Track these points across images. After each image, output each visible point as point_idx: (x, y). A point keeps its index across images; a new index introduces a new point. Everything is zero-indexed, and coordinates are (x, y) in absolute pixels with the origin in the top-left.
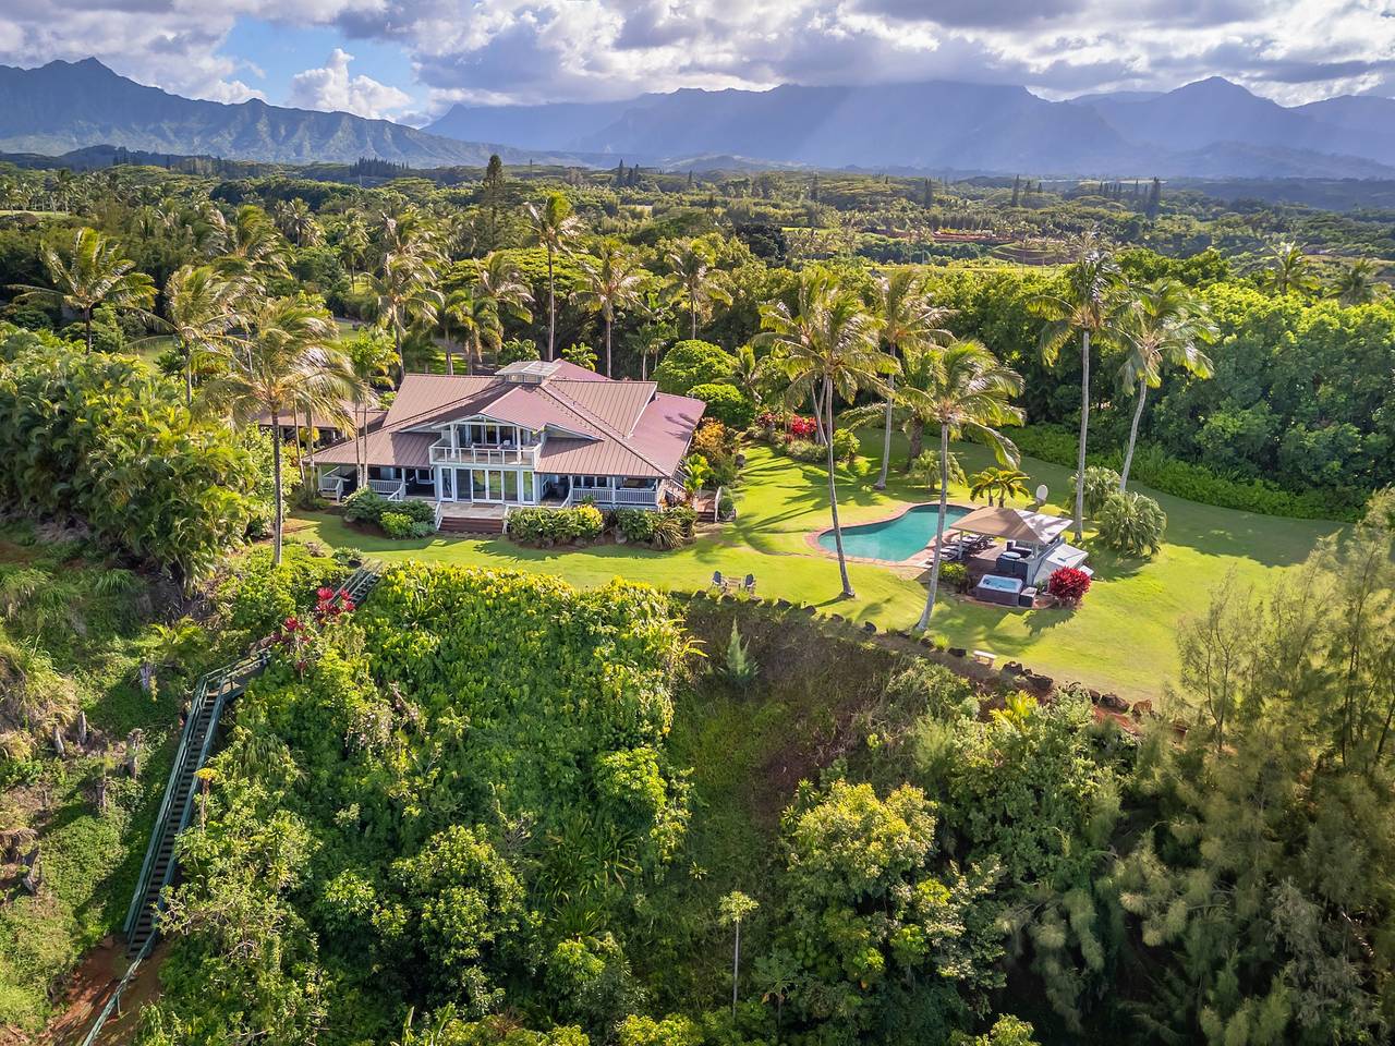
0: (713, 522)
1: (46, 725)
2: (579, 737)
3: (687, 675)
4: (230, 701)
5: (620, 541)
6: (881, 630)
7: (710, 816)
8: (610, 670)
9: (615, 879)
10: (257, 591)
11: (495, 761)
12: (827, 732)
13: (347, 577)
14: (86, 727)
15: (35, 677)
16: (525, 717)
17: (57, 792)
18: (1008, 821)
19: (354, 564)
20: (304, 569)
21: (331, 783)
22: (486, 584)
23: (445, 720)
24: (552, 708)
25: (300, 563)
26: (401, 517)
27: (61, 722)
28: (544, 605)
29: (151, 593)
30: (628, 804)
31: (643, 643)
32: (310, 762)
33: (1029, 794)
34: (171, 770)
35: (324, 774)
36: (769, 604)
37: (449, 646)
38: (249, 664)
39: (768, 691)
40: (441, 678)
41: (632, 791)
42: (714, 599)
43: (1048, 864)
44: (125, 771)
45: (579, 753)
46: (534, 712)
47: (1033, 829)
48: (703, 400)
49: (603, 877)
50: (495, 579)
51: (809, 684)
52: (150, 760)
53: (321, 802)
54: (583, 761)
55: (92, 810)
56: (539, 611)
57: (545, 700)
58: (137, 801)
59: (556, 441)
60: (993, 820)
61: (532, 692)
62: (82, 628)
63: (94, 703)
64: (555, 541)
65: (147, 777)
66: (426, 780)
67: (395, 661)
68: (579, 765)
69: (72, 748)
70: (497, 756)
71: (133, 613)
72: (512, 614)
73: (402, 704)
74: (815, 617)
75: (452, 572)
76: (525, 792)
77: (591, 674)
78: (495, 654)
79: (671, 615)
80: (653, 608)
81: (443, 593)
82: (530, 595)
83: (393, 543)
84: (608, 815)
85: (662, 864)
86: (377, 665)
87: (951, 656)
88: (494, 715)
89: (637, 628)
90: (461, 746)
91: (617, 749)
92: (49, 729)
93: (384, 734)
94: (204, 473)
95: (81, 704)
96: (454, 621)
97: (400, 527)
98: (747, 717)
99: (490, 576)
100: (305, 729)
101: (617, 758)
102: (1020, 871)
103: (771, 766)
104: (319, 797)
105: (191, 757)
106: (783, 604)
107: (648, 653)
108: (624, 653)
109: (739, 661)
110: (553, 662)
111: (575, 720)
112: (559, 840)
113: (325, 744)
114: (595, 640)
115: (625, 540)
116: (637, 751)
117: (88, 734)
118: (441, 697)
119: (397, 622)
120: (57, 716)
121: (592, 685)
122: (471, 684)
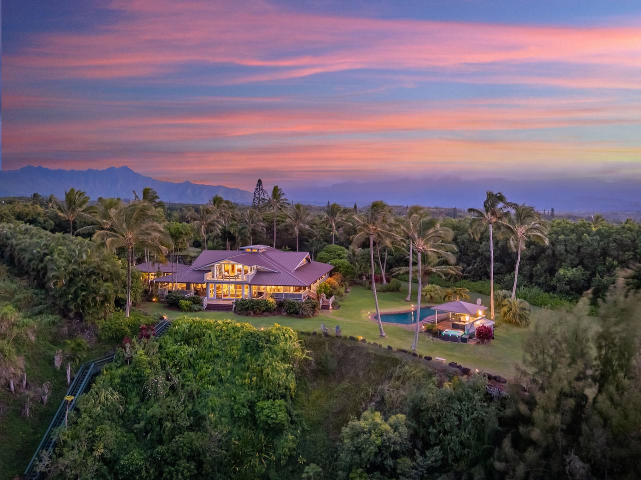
0: (329, 309)
1: (7, 377)
2: (251, 394)
3: (304, 368)
5: (283, 314)
6: (394, 349)
7: (310, 434)
8: (267, 363)
9: (262, 463)
11: (210, 403)
12: (367, 395)
14: (26, 380)
16: (227, 385)
18: (446, 433)
21: (134, 412)
23: (189, 383)
24: (240, 381)
26: (187, 302)
27: (15, 376)
28: (241, 335)
29: (68, 327)
30: (269, 425)
31: (284, 352)
33: (455, 419)
35: (132, 408)
36: (345, 337)
37: (197, 353)
39: (342, 376)
40: (192, 368)
41: (272, 419)
42: (320, 335)
43: (464, 453)
44: (41, 402)
45: (251, 403)
46: (231, 383)
47: (457, 437)
48: (333, 265)
49: (256, 461)
51: (361, 374)
53: (128, 421)
54: (252, 405)
56: (238, 337)
57: (237, 377)
59: (261, 273)
60: (439, 432)
61: (231, 374)
64: (254, 313)
65: (51, 405)
66: (177, 411)
68: (250, 407)
69: (18, 390)
70: (211, 401)
71: (58, 334)
72: (226, 339)
73: (171, 377)
74: (366, 344)
76: (223, 419)
77: (259, 365)
78: (217, 356)
81: (197, 330)
83: (183, 313)
84: (261, 431)
85: (285, 456)
87: (425, 360)
88: (213, 384)
89: (282, 345)
90: (196, 397)
91: (268, 400)
93: (160, 389)
95: (26, 370)
96: (201, 342)
97: (187, 306)
98: (332, 389)
100: (125, 386)
101: (267, 404)
102: (451, 457)
103: (340, 411)
104: (128, 418)
106: (352, 338)
108: (275, 356)
110: (242, 360)
111: (250, 387)
112: (237, 443)
113: (134, 394)
114: (262, 349)
115: (286, 313)
116: (277, 401)
117: (27, 384)
120: (13, 374)
121: (259, 370)
122: (204, 369)
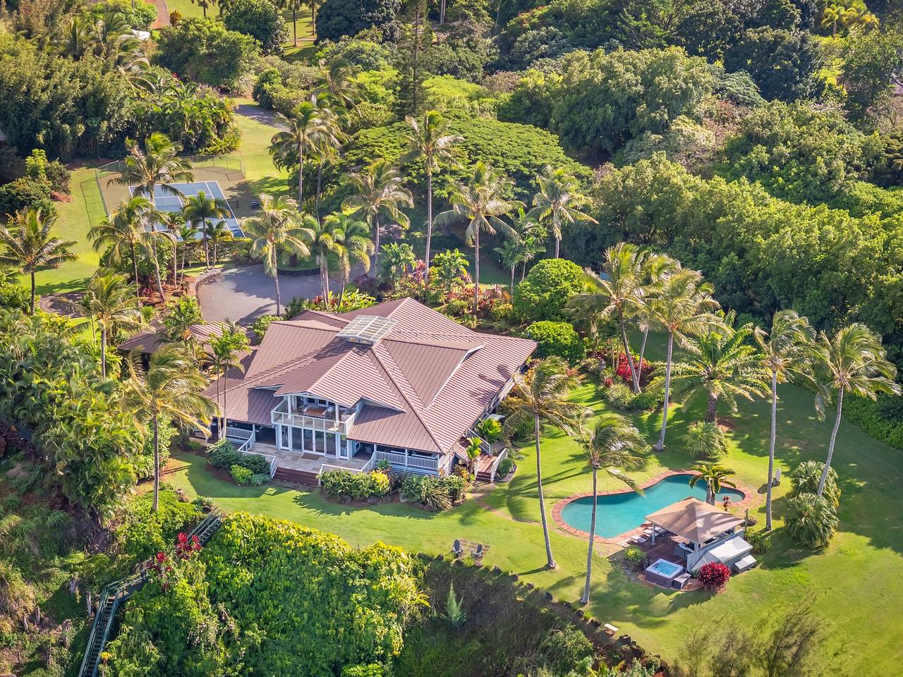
0: (489, 482)
1: (18, 613)
2: (337, 651)
3: (419, 616)
4: (122, 602)
5: (402, 501)
6: (555, 600)
8: (360, 610)
10: (140, 535)
11: (278, 662)
13: (201, 519)
14: (40, 615)
15: (12, 584)
16: (303, 635)
17: (25, 653)
19: (206, 510)
20: (173, 512)
21: (180, 663)
22: (289, 538)
23: (250, 633)
24: (321, 631)
25: (171, 507)
26: (245, 470)
27: (26, 610)
28: (324, 559)
29: (76, 527)
31: (387, 593)
32: (168, 649)
34: (86, 644)
35: (176, 657)
36: (487, 569)
37: (260, 580)
38: (134, 579)
39: (474, 632)
40: (253, 601)
42: (448, 562)
44: (61, 644)
45: (335, 664)
46: (309, 632)
48: (535, 340)
50: (296, 535)
51: (501, 632)
52: (75, 638)
54: (336, 668)
55: (43, 665)
56: (320, 563)
57: (317, 625)
58: (68, 662)
59: (368, 411)
61: (310, 618)
62: (36, 551)
63: (45, 600)
64: (352, 499)
65: (73, 648)
66: (235, 670)
67: (225, 587)
68: (332, 671)
69: (32, 628)
70: (280, 659)
71: (66, 541)
72: (303, 562)
73: (226, 617)
74: (516, 584)
75: (268, 525)
77: (348, 611)
78: (287, 589)
79: (415, 572)
80: (399, 567)
81: (261, 540)
82: (316, 550)
83: (237, 491)
86: (213, 588)
87: (590, 626)
88: (284, 631)
89: (384, 583)
90: (259, 650)
91: (359, 663)
92: (21, 615)
93: (212, 636)
94: (110, 450)
95: (36, 600)
96: (266, 562)
97: (243, 478)
98: (456, 649)
99: (293, 532)
100: (165, 628)
101: (355, 669)
104: (172, 671)
105: (98, 638)
106: (497, 571)
107: (390, 600)
108: (372, 599)
109: (455, 610)
110: (325, 599)
111: (336, 640)
113: (177, 639)
114: (353, 589)
115: (406, 500)
116: (370, 666)
117: (41, 619)
118: (250, 615)
119: (228, 560)
120: (25, 607)
121: (348, 619)
122: (271, 609)
